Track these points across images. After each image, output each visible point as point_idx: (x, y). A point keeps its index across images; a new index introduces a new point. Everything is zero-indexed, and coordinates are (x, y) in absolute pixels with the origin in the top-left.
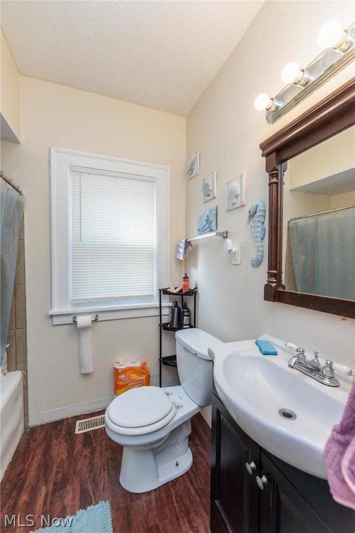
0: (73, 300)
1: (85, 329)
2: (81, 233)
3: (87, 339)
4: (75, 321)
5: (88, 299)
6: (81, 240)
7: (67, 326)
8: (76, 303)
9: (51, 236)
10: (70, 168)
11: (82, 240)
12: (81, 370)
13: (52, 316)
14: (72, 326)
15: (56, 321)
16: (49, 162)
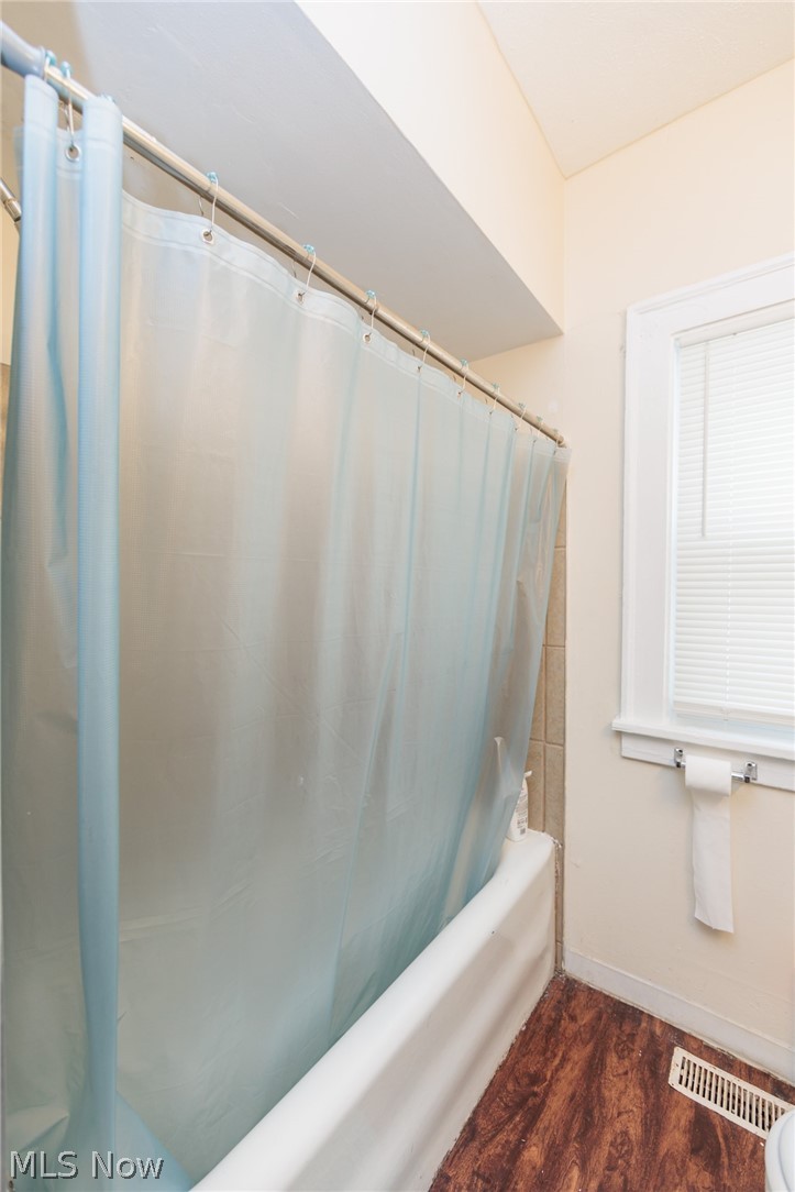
0: (675, 702)
1: (712, 796)
2: (703, 516)
3: (714, 827)
4: (678, 765)
5: (721, 710)
6: (703, 535)
7: (658, 769)
8: (685, 714)
9: (622, 531)
10: (677, 339)
11: (707, 534)
12: (693, 909)
13: (619, 734)
14: (671, 775)
15: (631, 748)
16: (623, 349)
